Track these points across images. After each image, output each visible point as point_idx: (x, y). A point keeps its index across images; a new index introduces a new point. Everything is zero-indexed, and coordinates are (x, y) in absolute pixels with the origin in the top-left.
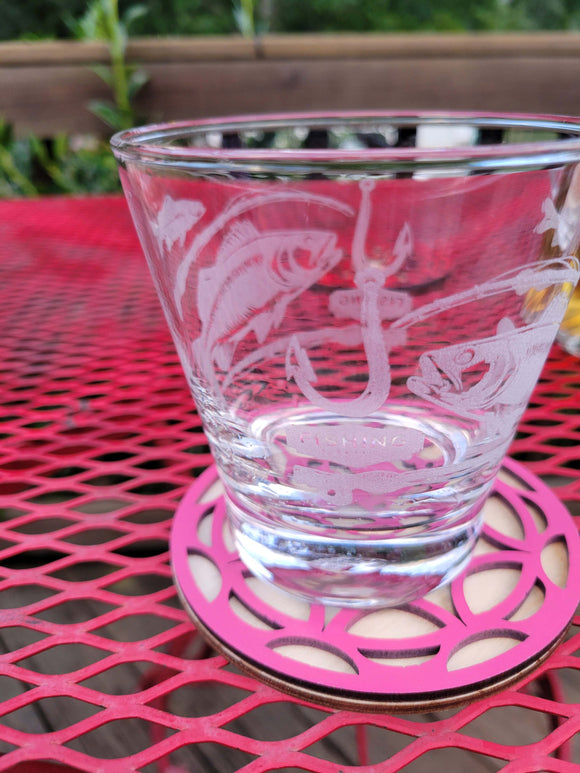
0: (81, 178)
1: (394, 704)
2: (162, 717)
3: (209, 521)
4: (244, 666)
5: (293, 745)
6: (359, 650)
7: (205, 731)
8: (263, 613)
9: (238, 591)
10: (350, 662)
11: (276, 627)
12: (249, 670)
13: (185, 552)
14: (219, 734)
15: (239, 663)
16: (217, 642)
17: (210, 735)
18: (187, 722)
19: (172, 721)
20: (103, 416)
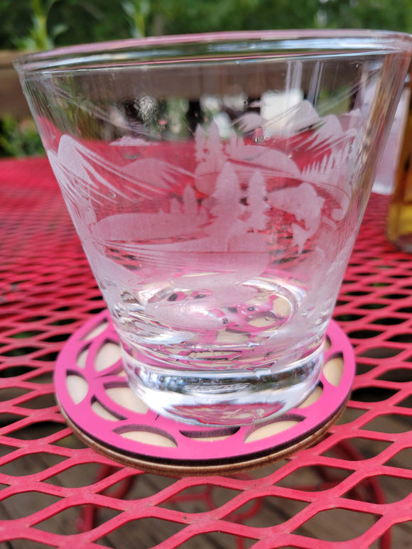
0: (25, 148)
1: (202, 468)
2: (53, 489)
4: (96, 447)
5: (150, 502)
6: (181, 432)
7: (85, 497)
8: (114, 410)
10: (173, 440)
11: (122, 418)
12: (100, 450)
14: (95, 498)
15: (93, 445)
16: (79, 431)
17: (87, 499)
18: (71, 491)
19: (59, 491)
20: (26, 294)
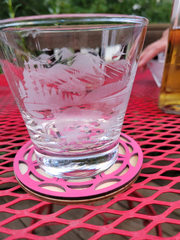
2: (11, 211)
3: (27, 155)
5: (53, 216)
6: (67, 186)
7: (25, 213)
8: (39, 177)
9: (32, 172)
10: (64, 189)
13: (18, 162)
14: (29, 214)
16: (23, 187)
17: (26, 215)
19: (14, 211)
20: (3, 130)
